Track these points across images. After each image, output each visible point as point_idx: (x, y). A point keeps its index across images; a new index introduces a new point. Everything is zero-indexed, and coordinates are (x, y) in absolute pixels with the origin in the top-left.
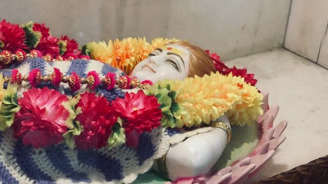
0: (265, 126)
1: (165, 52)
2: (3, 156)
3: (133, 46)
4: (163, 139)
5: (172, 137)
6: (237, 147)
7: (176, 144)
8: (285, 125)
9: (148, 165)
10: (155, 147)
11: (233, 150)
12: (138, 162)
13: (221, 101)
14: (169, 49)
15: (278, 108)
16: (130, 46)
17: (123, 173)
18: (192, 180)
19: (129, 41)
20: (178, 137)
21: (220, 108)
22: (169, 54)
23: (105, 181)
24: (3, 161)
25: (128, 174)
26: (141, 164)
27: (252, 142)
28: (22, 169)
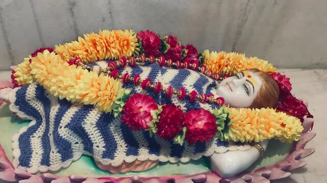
0: (298, 146)
1: (246, 78)
2: (113, 128)
3: (233, 60)
4: (213, 146)
5: (218, 148)
6: (270, 156)
7: (218, 153)
8: (313, 151)
9: (199, 156)
10: (206, 148)
11: (265, 158)
12: (194, 151)
13: (264, 132)
14: (249, 77)
15: (315, 135)
16: (231, 59)
17: (183, 154)
18: (221, 179)
19: (232, 55)
20: (222, 149)
21: (261, 136)
22: (247, 80)
23: (169, 156)
24: (112, 130)
25: (185, 157)
26: (195, 153)
27: (283, 155)
28: (123, 135)
